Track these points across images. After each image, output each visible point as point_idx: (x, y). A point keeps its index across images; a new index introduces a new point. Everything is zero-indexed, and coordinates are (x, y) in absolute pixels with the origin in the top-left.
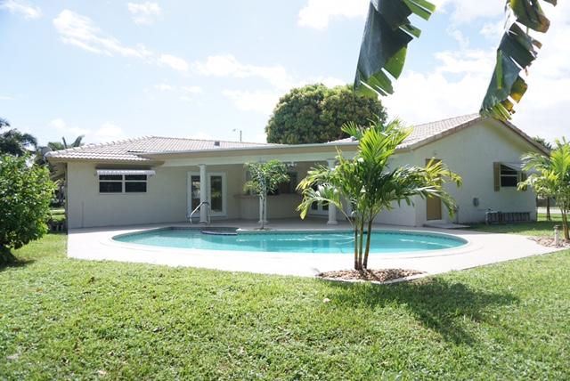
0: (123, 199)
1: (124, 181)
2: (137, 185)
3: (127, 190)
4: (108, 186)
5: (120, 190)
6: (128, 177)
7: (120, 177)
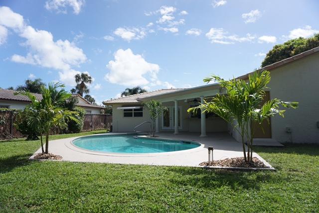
0: (133, 120)
1: (133, 112)
2: (139, 113)
3: (135, 116)
4: (127, 114)
5: (132, 116)
6: (135, 110)
7: (131, 110)
